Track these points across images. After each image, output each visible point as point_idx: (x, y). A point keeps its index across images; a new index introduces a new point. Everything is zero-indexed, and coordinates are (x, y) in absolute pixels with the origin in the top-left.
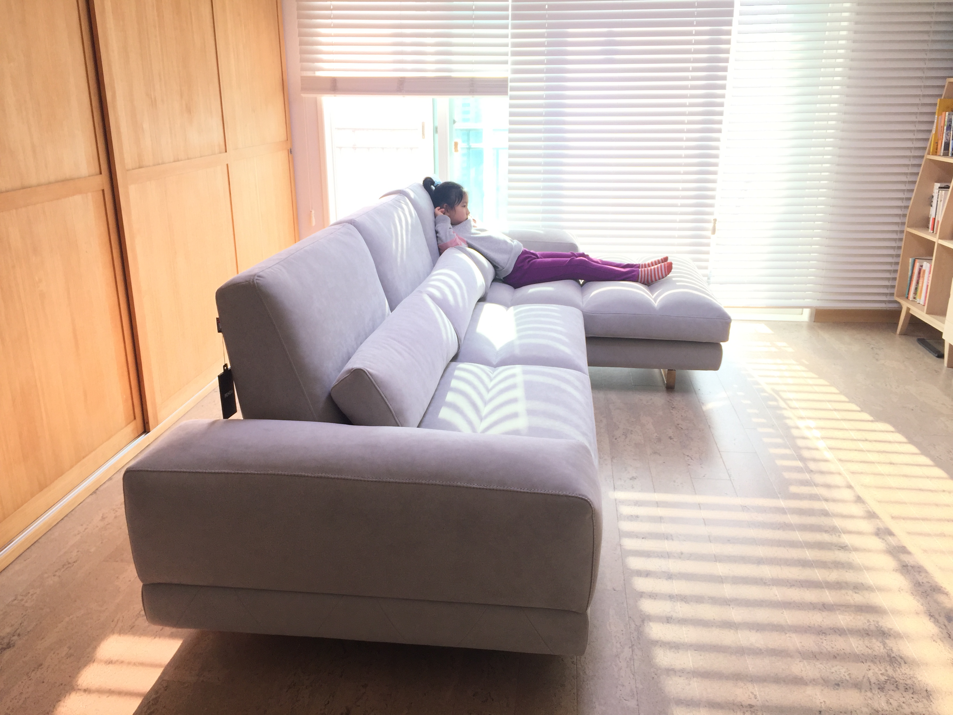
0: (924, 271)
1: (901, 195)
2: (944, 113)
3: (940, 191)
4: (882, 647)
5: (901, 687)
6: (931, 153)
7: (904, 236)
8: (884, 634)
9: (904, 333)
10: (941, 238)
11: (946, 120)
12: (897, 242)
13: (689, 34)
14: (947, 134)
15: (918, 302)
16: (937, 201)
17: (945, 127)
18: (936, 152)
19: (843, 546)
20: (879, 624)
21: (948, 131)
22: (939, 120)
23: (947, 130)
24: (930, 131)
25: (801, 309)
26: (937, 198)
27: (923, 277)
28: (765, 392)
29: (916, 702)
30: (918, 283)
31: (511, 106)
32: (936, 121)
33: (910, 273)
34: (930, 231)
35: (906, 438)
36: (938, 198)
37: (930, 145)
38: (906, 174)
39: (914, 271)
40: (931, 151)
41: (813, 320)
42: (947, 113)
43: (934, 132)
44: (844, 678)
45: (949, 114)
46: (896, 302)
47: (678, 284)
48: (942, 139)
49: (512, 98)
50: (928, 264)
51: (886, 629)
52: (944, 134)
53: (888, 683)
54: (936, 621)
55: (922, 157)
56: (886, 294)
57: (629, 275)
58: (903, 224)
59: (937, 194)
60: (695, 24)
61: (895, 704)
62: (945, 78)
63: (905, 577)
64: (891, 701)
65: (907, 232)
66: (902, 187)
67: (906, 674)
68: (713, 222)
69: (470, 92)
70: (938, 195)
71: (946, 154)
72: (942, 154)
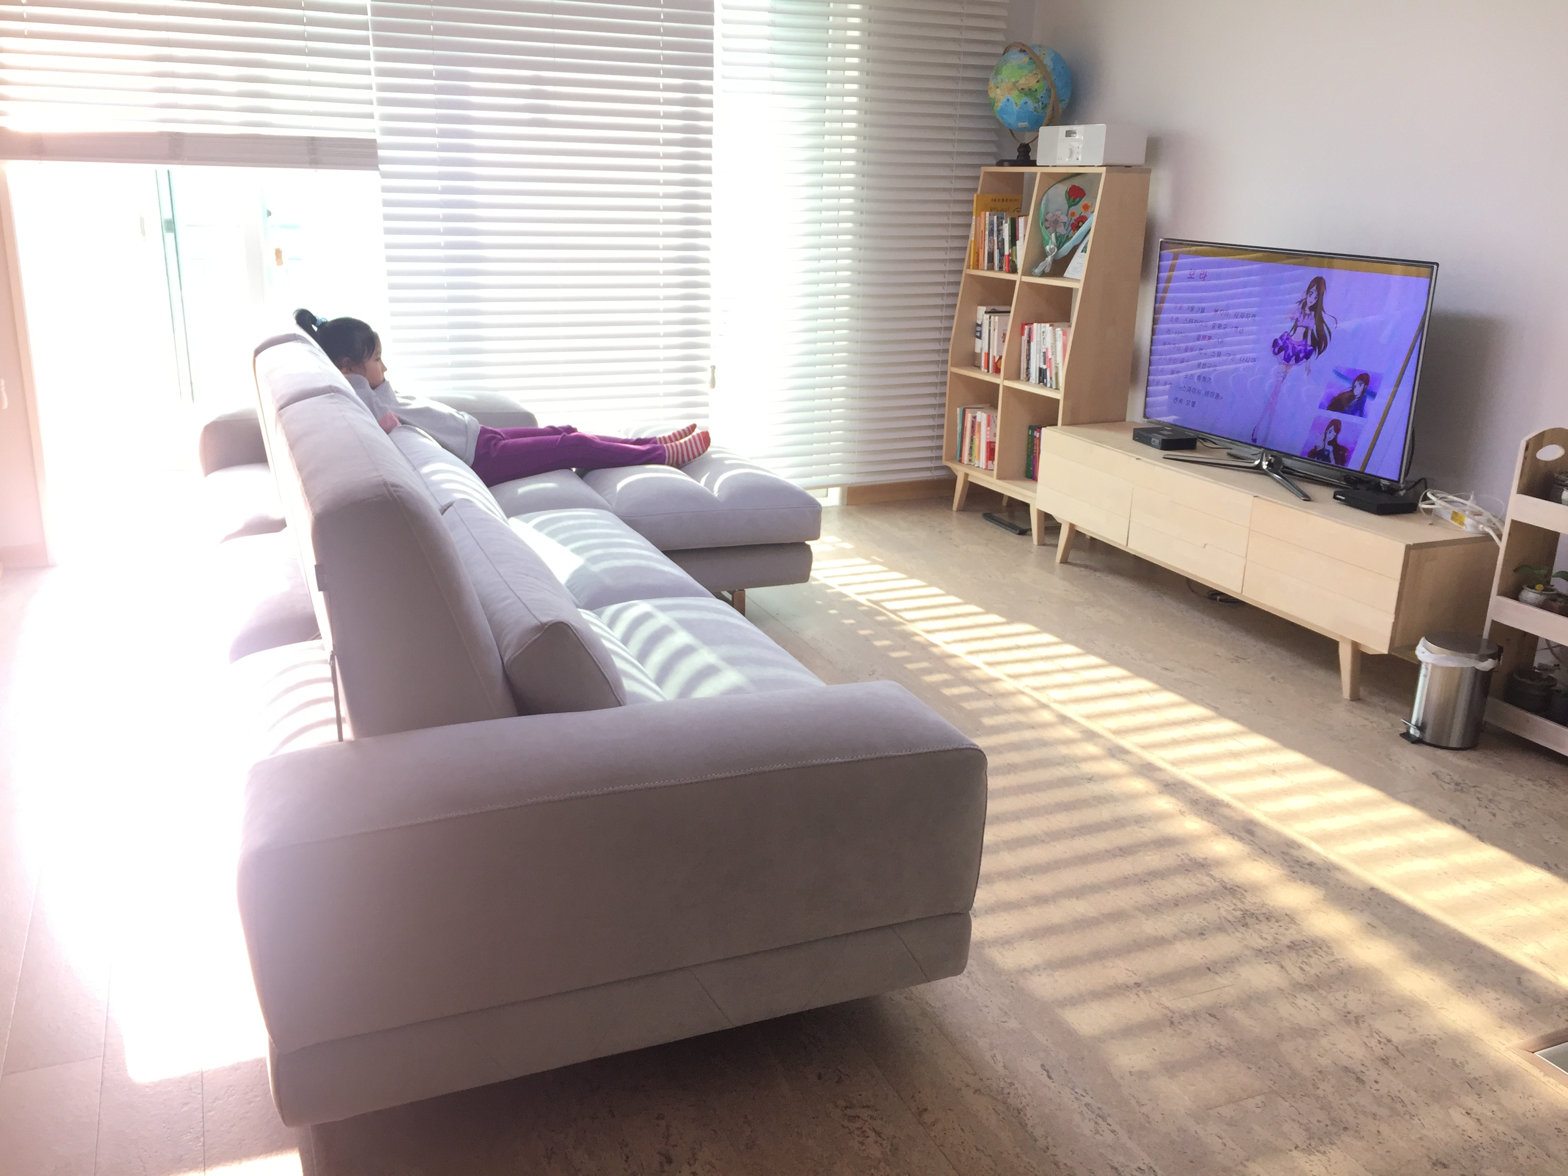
0: (980, 424)
1: (938, 324)
2: (983, 214)
3: (992, 317)
4: (1213, 881)
5: (1261, 918)
6: (971, 267)
7: (948, 378)
8: (1204, 866)
9: (962, 509)
10: (1006, 378)
11: (987, 222)
12: (938, 387)
13: (655, 87)
14: (990, 241)
15: (976, 465)
16: (990, 330)
17: (987, 233)
18: (978, 265)
19: (1090, 777)
20: (1191, 856)
21: (991, 237)
22: (978, 222)
23: (989, 236)
24: (967, 237)
25: (824, 490)
26: (988, 326)
27: (979, 431)
28: (863, 605)
29: (1287, 930)
30: (972, 440)
31: (385, 190)
32: (974, 224)
33: (959, 428)
34: (983, 369)
35: (1058, 637)
36: (990, 326)
37: (969, 256)
38: (942, 295)
39: (965, 425)
40: (971, 263)
41: (846, 502)
42: (988, 213)
43: (972, 238)
44: (1202, 925)
45: (990, 215)
46: (947, 468)
47: (727, 462)
48: (984, 248)
49: (385, 175)
50: (983, 413)
51: (1201, 860)
52: (987, 242)
53: (1247, 918)
54: (1241, 839)
55: (961, 272)
56: (931, 459)
57: (653, 455)
58: (945, 362)
59: (988, 321)
60: (662, 73)
61: (1270, 938)
62: (979, 166)
63: (1175, 797)
64: (1264, 936)
65: (951, 373)
66: (938, 313)
67: (1255, 903)
68: (710, 370)
69: (310, 163)
70: (990, 322)
71: (991, 268)
72: (986, 268)
